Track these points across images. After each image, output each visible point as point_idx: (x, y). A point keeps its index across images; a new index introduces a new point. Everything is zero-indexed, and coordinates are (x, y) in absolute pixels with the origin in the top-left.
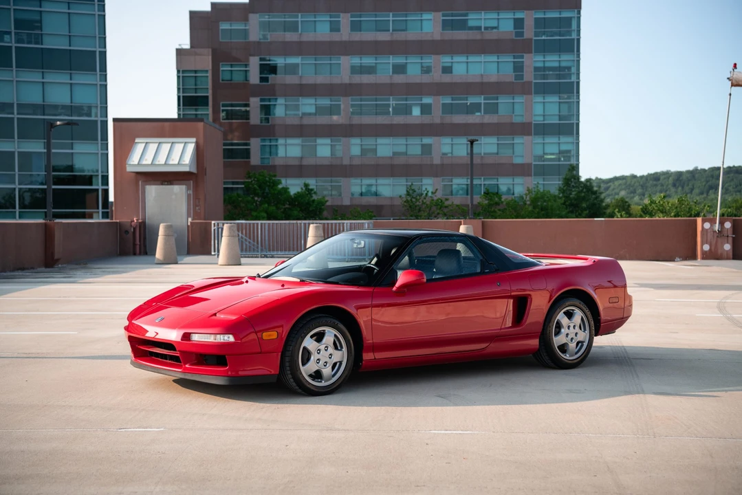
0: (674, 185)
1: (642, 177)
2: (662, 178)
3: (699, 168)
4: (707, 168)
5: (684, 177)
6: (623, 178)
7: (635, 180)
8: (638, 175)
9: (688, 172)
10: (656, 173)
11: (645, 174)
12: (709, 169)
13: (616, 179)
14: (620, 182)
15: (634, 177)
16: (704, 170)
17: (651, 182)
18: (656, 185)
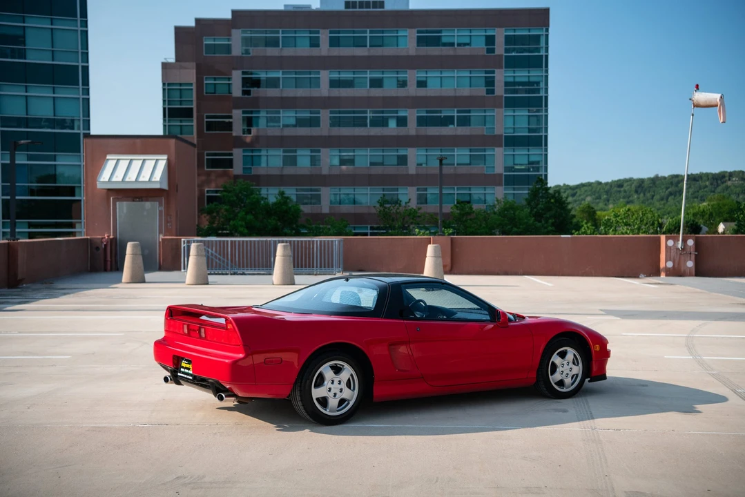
0: (636, 192)
1: (607, 184)
2: (625, 184)
3: (660, 176)
4: (666, 176)
5: (646, 185)
6: (590, 184)
7: (600, 186)
8: (603, 182)
9: (650, 179)
10: (620, 180)
11: (610, 181)
12: (669, 176)
13: (583, 185)
14: (586, 188)
15: (599, 183)
16: (665, 178)
17: (616, 189)
18: (620, 192)
